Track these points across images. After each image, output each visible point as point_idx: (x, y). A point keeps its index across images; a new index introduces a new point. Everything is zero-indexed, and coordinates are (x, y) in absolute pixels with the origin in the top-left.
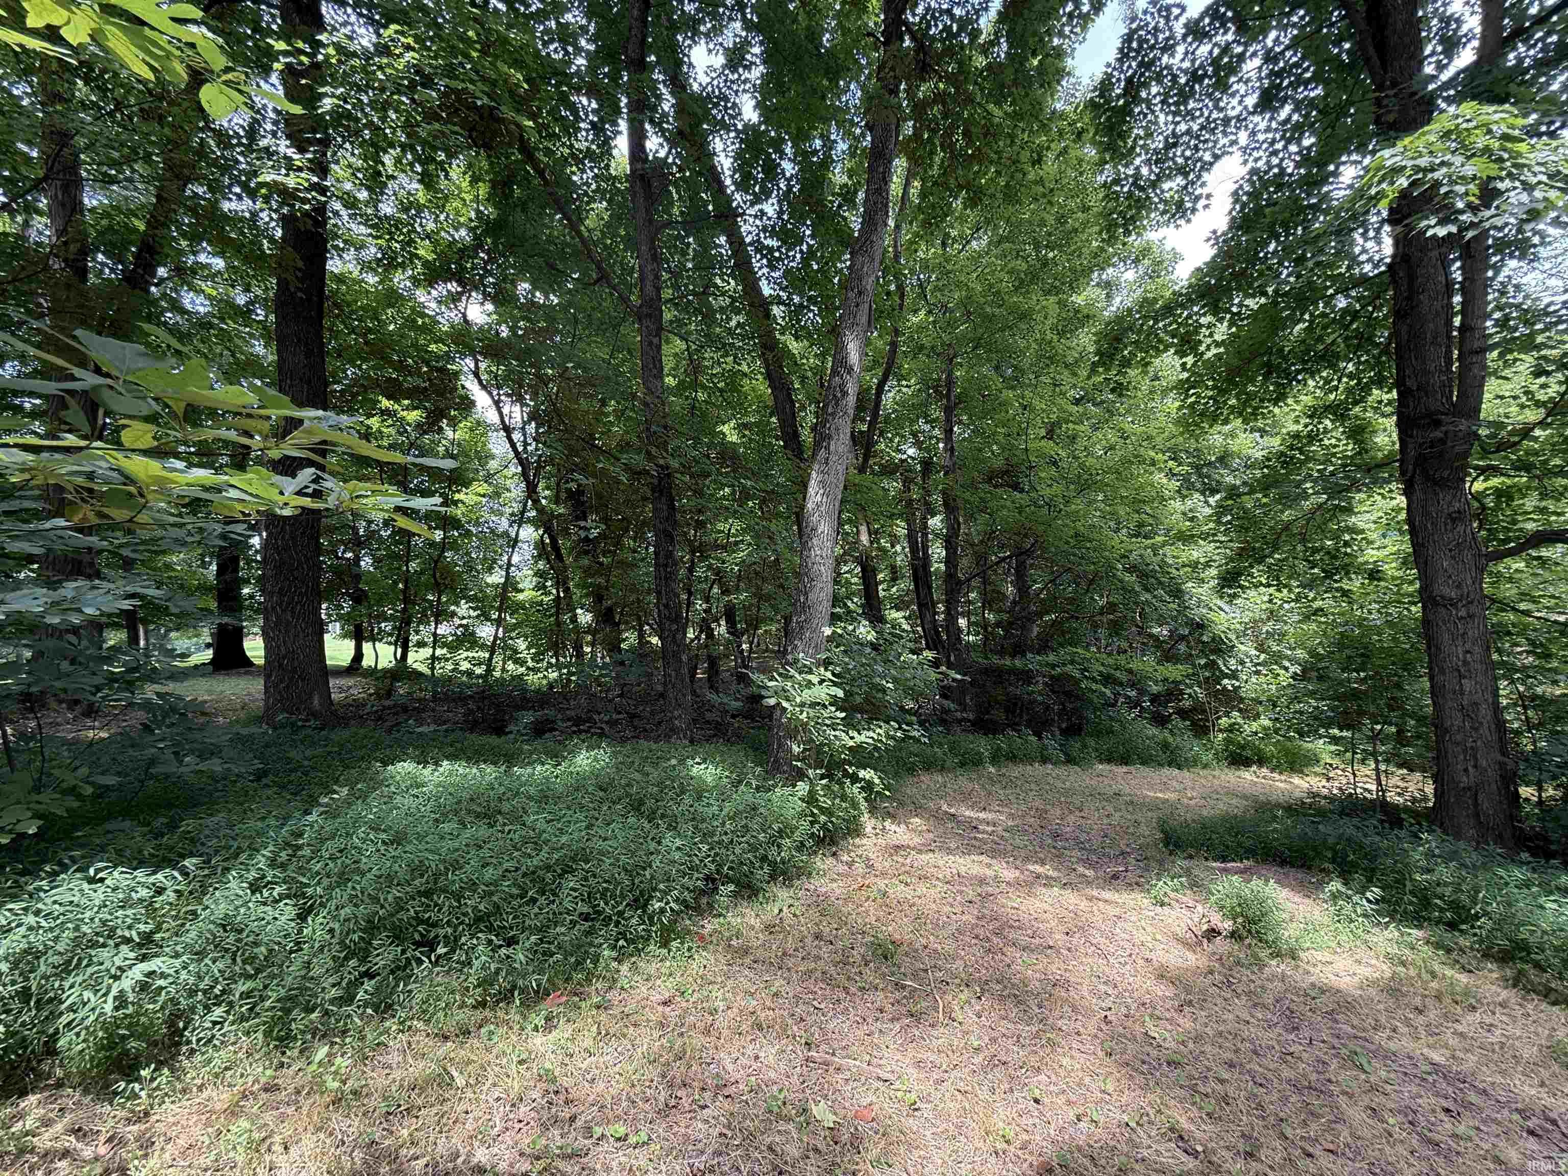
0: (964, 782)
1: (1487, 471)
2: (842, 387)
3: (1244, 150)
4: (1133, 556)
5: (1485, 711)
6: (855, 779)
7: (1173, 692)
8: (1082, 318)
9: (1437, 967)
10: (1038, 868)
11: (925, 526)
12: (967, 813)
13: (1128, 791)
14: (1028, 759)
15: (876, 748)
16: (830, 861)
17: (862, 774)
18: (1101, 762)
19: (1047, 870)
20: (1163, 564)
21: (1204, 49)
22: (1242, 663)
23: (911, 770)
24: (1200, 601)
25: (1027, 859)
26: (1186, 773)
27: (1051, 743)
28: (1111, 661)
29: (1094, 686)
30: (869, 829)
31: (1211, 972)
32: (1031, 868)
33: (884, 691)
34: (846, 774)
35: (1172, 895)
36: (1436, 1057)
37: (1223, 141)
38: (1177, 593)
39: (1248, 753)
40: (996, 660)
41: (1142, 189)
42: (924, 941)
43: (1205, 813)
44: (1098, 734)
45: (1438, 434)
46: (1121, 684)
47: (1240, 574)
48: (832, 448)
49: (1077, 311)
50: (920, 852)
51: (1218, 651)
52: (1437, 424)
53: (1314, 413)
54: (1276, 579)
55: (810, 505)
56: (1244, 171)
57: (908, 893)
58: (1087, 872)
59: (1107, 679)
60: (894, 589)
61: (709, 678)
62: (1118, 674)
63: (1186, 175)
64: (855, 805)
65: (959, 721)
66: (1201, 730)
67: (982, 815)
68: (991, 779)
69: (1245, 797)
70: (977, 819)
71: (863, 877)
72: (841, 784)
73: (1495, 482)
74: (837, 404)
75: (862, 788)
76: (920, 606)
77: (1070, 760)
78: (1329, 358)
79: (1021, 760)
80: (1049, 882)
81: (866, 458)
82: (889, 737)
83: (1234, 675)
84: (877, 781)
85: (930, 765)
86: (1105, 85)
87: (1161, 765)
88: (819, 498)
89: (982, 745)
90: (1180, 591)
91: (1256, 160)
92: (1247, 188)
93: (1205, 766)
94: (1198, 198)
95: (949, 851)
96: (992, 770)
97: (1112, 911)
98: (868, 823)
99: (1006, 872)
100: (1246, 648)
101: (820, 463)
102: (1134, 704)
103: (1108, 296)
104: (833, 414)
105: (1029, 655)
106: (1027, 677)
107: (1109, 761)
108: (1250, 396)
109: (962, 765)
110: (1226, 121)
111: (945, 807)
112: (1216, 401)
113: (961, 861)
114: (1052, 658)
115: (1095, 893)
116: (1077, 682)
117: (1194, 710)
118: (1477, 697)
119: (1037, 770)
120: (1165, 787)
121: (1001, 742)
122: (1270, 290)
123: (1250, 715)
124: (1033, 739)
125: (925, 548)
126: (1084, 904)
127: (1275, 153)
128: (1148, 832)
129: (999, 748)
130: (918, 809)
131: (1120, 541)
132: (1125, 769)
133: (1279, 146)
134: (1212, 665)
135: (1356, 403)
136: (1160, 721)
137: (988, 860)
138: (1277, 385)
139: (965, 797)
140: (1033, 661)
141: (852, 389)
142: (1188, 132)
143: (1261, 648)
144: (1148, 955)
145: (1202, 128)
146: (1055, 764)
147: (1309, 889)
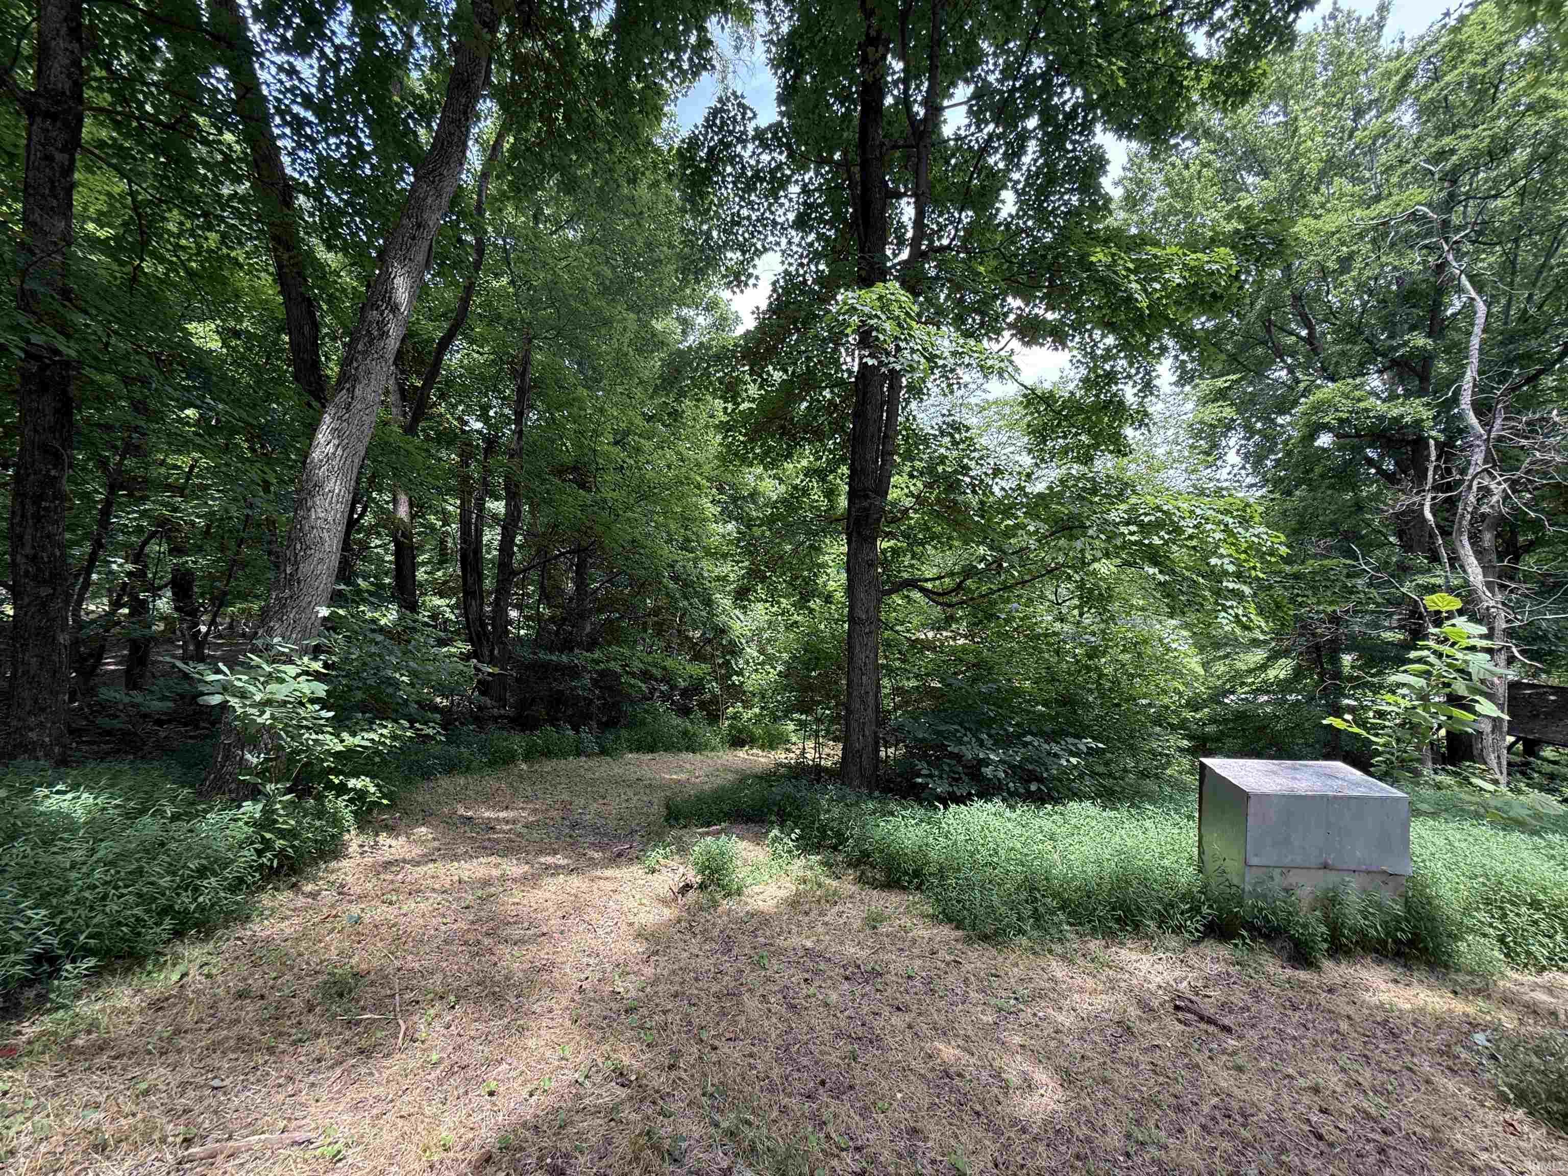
0: (490, 783)
1: (890, 535)
2: (382, 325)
3: (783, 252)
4: (678, 566)
5: (871, 700)
6: (342, 789)
7: (697, 687)
8: (656, 342)
9: (822, 878)
10: (549, 860)
11: (481, 507)
12: (487, 814)
13: (649, 775)
14: (563, 754)
15: (378, 753)
16: (288, 895)
17: (352, 783)
18: (631, 751)
19: (560, 860)
20: (700, 576)
21: (765, 158)
22: (747, 663)
23: (427, 775)
24: (724, 610)
25: (541, 852)
26: (698, 756)
27: (587, 736)
28: (650, 660)
29: (632, 681)
30: (353, 848)
31: (679, 922)
32: (542, 860)
33: (396, 684)
34: (330, 786)
35: (662, 861)
36: (809, 944)
37: (770, 239)
38: (708, 602)
39: (744, 736)
40: (543, 656)
41: (711, 248)
42: (397, 964)
43: (706, 787)
44: (630, 726)
45: (866, 504)
46: (656, 680)
47: (748, 590)
48: (357, 392)
49: (654, 335)
50: (418, 864)
51: (733, 653)
52: (867, 497)
53: (809, 473)
54: (773, 597)
55: (316, 455)
56: (781, 269)
57: (390, 913)
58: (596, 855)
59: (646, 676)
60: (440, 573)
61: (128, 672)
62: (654, 671)
63: (744, 253)
64: (336, 820)
65: (495, 719)
66: (713, 718)
67: (503, 815)
68: (521, 776)
69: (737, 772)
70: (497, 819)
71: (333, 906)
72: (320, 798)
73: (892, 543)
74: (371, 342)
75: (351, 801)
76: (466, 594)
77: (604, 752)
78: (819, 435)
79: (556, 755)
80: (555, 870)
81: (416, 420)
82: (394, 737)
83: (740, 673)
84: (372, 789)
85: (451, 767)
86: (693, 143)
87: (680, 750)
88: (330, 449)
89: (517, 742)
90: (710, 600)
91: (790, 264)
92: (782, 282)
93: (713, 749)
94: (750, 276)
95: (456, 858)
96: (524, 766)
97: (609, 886)
98: (354, 840)
99: (514, 869)
100: (751, 651)
101: (337, 406)
102: (665, 697)
103: (684, 332)
104: (365, 353)
105: (576, 651)
106: (574, 672)
107: (638, 750)
108: (770, 449)
109: (492, 764)
110: (775, 223)
111: (461, 811)
112: (745, 447)
113: (467, 866)
114: (597, 655)
115: (599, 873)
116: (618, 676)
117: (711, 702)
118: (868, 689)
119: (572, 762)
120: (681, 769)
121: (538, 738)
122: (790, 370)
123: (747, 705)
124: (571, 733)
125: (479, 534)
126: (584, 887)
127: (801, 265)
128: (657, 809)
129: (535, 744)
130: (426, 816)
131: (668, 552)
132: (650, 756)
133: (805, 261)
134: (727, 663)
135: (831, 472)
136: (685, 711)
137: (499, 860)
138: (789, 445)
139: (488, 800)
140: (580, 657)
141: (395, 331)
142: (749, 218)
143: (762, 651)
144: (631, 918)
145: (758, 220)
146: (588, 756)
147: (758, 839)
